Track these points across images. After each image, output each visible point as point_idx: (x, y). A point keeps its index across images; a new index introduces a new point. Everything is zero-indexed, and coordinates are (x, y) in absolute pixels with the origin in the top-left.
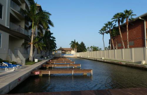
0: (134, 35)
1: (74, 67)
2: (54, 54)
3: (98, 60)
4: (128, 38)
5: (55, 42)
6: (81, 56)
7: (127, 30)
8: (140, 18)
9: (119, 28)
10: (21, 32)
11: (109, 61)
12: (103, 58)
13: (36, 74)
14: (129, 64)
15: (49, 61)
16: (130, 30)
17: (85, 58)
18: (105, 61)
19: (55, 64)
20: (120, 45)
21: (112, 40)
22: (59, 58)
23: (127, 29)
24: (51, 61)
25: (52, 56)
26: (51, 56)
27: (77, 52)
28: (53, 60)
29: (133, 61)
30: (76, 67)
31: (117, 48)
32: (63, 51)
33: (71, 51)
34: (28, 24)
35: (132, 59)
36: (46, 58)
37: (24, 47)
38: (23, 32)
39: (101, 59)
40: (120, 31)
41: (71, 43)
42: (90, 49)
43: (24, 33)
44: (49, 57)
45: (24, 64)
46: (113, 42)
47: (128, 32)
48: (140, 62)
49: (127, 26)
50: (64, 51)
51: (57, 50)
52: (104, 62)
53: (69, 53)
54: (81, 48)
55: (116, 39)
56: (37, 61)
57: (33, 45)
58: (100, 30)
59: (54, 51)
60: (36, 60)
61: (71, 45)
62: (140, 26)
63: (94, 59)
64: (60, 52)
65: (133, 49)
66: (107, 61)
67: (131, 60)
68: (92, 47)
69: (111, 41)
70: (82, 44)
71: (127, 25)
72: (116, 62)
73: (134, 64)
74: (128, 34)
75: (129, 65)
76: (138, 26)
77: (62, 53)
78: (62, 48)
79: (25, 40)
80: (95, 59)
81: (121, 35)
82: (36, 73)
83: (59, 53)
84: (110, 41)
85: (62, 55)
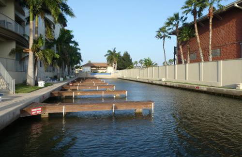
0: (222, 38)
1: (114, 97)
2: (78, 74)
3: (154, 82)
4: (210, 43)
5: (78, 51)
6: (125, 76)
7: (211, 28)
8: (236, 5)
9: (196, 25)
10: (6, 27)
11: (175, 84)
12: (164, 79)
13: (33, 113)
14: (213, 89)
15: (68, 84)
16: (214, 29)
17: (131, 79)
18: (168, 84)
19: (78, 91)
20: (194, 55)
21: (181, 47)
22: (87, 80)
23: (211, 26)
24: (71, 85)
25: (74, 76)
26: (72, 77)
27: (117, 69)
28: (75, 82)
29: (221, 83)
30: (118, 95)
31: (189, 62)
32: (92, 68)
33: (106, 67)
34: (23, 14)
35: (218, 81)
36: (62, 79)
37: (15, 58)
38: (12, 26)
39: (161, 80)
40: (197, 31)
41: (107, 53)
42: (139, 65)
43: (13, 30)
44: (68, 77)
45: (12, 91)
46: (181, 50)
47: (211, 32)
48: (235, 86)
49: (211, 21)
50: (94, 67)
51: (84, 66)
52: (166, 86)
53: (104, 71)
54: (124, 62)
55: (188, 45)
56: (43, 86)
57: (34, 54)
58: (158, 30)
59: (77, 67)
60: (41, 84)
61: (107, 57)
62: (234, 20)
63: (147, 81)
64: (88, 69)
65: (221, 62)
66: (172, 85)
67: (216, 82)
68: (141, 60)
69: (179, 49)
70: (127, 56)
71: (210, 18)
72: (190, 85)
73: (225, 89)
74: (211, 35)
75: (213, 91)
76: (229, 21)
77: (91, 71)
78: (91, 62)
79: (17, 43)
80: (150, 82)
81: (198, 37)
82: (33, 110)
83: (86, 71)
84: (177, 49)
85: (91, 74)
